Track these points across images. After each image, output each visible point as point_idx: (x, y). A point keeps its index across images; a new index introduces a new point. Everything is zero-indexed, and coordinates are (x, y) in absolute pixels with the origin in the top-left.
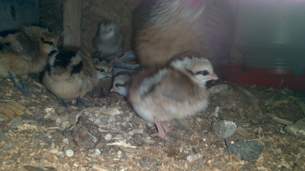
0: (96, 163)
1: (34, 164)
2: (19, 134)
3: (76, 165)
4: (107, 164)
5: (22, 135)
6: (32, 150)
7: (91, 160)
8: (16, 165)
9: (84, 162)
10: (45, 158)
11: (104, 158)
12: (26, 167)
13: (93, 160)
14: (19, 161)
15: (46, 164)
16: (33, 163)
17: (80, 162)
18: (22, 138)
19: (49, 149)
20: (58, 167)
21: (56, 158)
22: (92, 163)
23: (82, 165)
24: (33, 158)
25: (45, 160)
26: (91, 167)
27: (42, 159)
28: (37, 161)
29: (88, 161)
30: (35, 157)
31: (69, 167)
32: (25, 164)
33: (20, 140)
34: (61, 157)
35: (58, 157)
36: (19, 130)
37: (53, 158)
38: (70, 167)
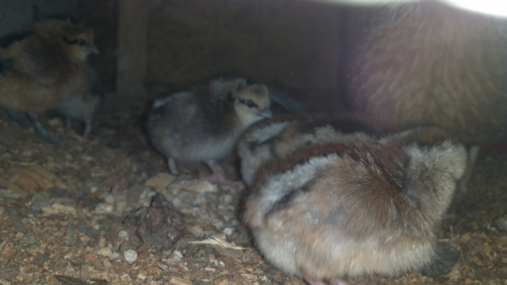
0: (176, 274)
1: (72, 272)
2: (45, 221)
3: (141, 276)
4: (194, 276)
5: (51, 222)
6: (67, 248)
7: (167, 268)
8: (41, 273)
9: (154, 272)
10: (90, 264)
11: (187, 266)
12: (59, 278)
13: (171, 268)
14: (46, 268)
15: (91, 273)
16: (70, 271)
17: (148, 272)
18: (50, 228)
19: (96, 247)
20: (111, 279)
21: (108, 264)
22: (170, 274)
23: (151, 277)
24: (69, 263)
25: (89, 267)
26: (167, 281)
27: (85, 264)
28: (76, 268)
29: (163, 270)
30: (73, 261)
31: (129, 279)
32: (57, 273)
33: (47, 231)
34: (116, 262)
35: (111, 261)
36: (45, 215)
37: (102, 263)
38: (131, 279)
